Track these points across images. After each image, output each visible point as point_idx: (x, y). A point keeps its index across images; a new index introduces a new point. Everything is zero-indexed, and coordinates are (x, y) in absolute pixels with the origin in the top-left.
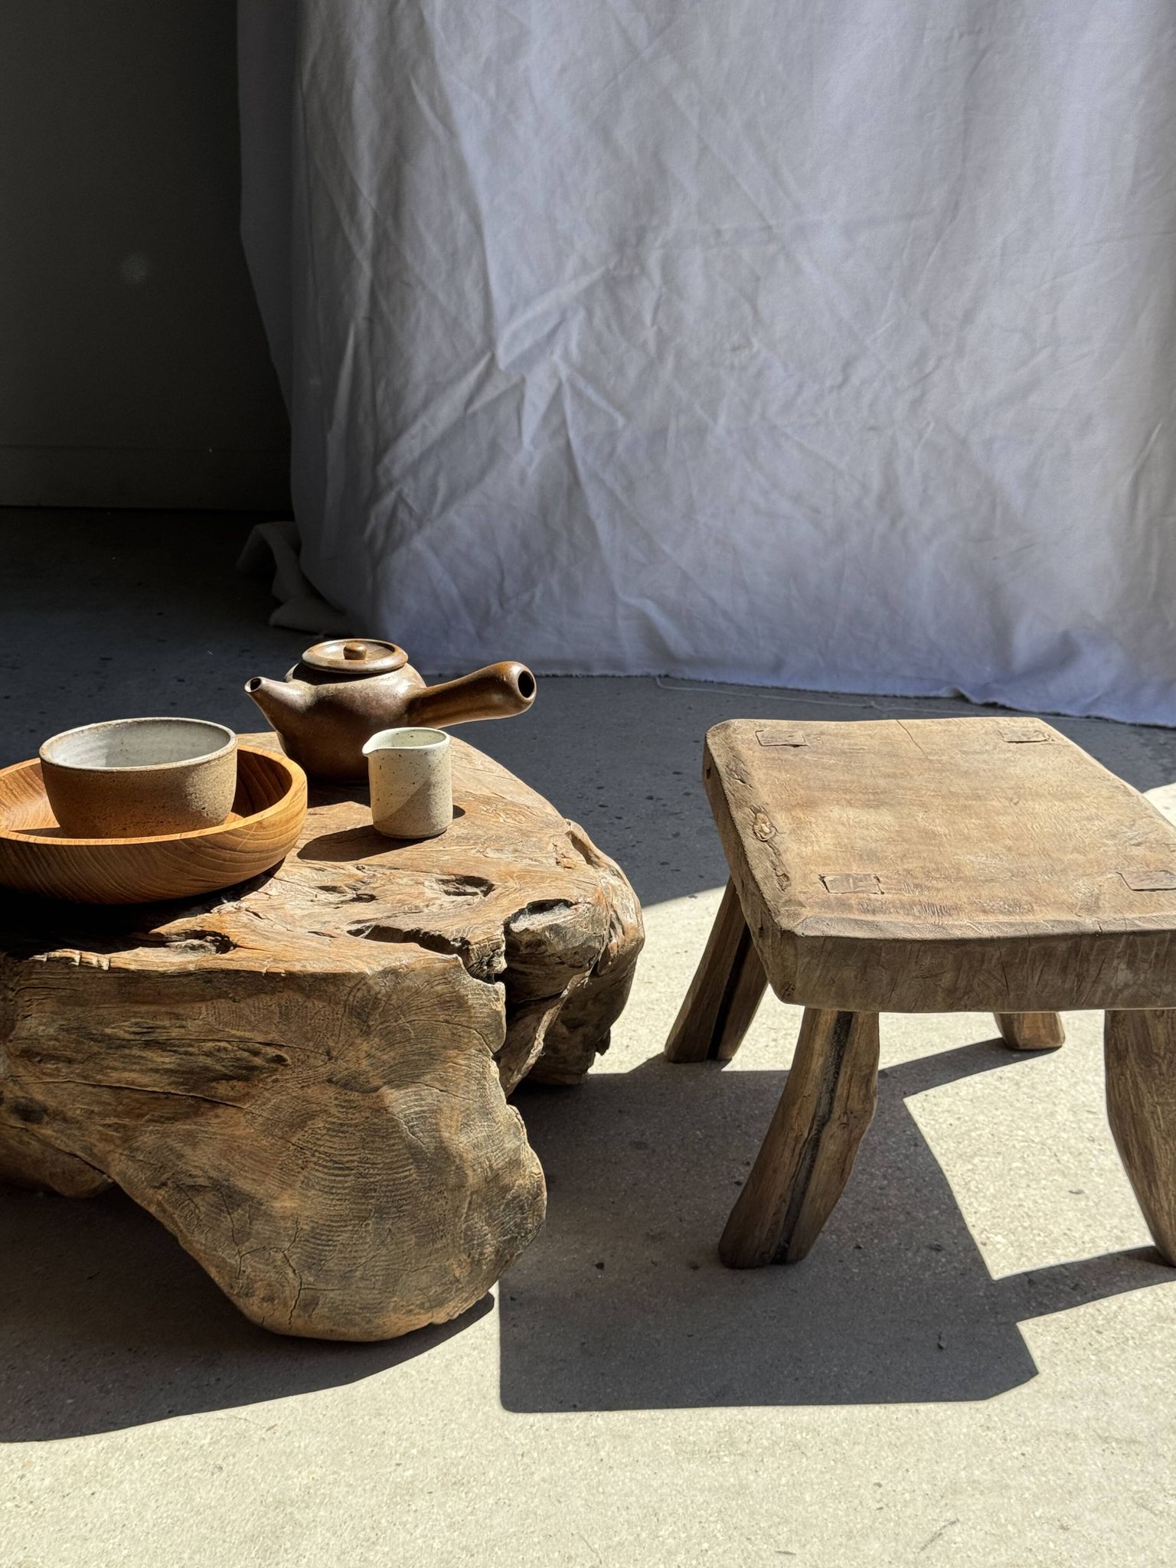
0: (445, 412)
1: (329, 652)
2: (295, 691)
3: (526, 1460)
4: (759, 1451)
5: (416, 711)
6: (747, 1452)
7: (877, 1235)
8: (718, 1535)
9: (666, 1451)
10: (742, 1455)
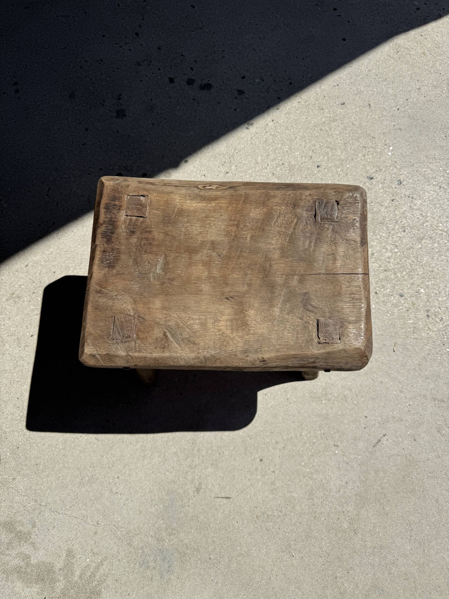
3: (267, 397)
4: (334, 398)
6: (330, 399)
7: (383, 286)
8: (319, 436)
9: (307, 396)
10: (328, 400)
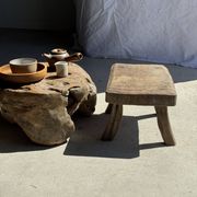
0: (96, 16)
1: (56, 50)
2: (49, 56)
5: (66, 60)
